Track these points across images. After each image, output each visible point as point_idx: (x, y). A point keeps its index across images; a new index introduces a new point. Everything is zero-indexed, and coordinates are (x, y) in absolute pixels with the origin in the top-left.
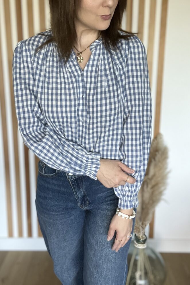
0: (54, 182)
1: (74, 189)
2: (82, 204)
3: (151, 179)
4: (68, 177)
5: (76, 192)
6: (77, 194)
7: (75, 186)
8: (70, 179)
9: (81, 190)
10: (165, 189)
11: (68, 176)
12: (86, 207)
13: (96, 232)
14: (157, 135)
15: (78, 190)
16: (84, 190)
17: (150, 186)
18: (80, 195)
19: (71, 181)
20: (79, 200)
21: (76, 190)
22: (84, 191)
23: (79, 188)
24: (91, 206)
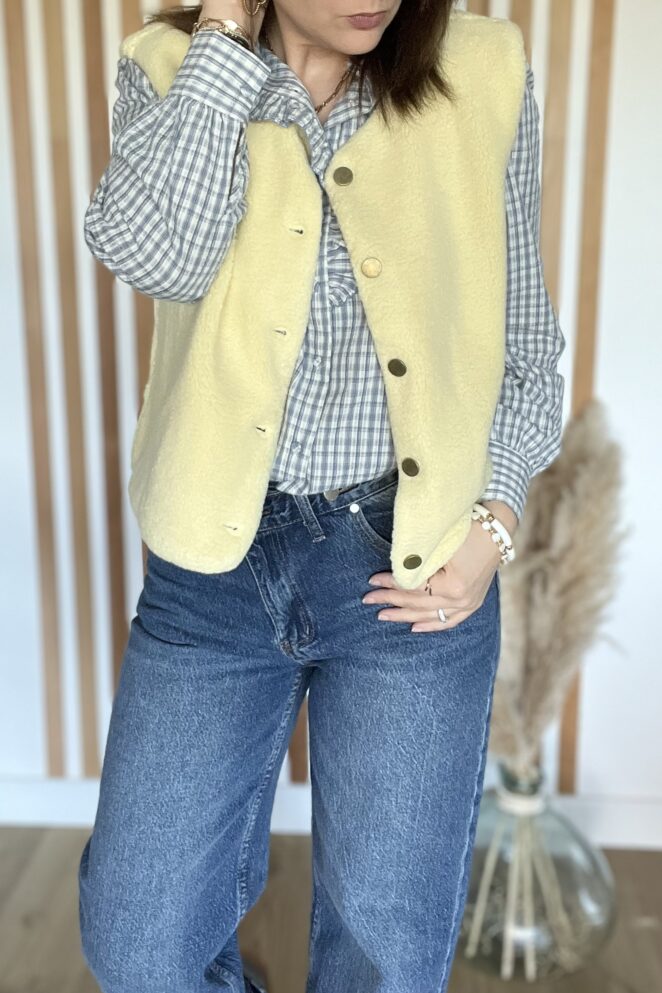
1: (259, 578)
2: (289, 634)
3: (555, 562)
5: (265, 586)
6: (268, 594)
7: (259, 565)
9: (283, 580)
10: (610, 598)
12: (302, 649)
14: (585, 405)
15: (272, 580)
16: (294, 582)
17: (554, 587)
18: (278, 599)
20: (277, 619)
21: (265, 581)
22: (294, 586)
23: (275, 576)
24: (322, 646)
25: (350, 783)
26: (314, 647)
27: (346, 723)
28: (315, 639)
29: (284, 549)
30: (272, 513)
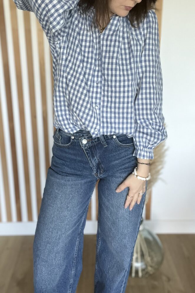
0: (70, 151)
1: (89, 158)
2: (97, 172)
4: (82, 145)
5: (91, 160)
6: (92, 162)
7: (89, 154)
8: (84, 148)
9: (95, 158)
11: (82, 144)
12: (101, 175)
13: (111, 197)
15: (92, 158)
16: (98, 158)
18: (94, 163)
19: (85, 149)
20: (94, 168)
21: (91, 158)
22: (98, 159)
23: (93, 157)
24: (106, 174)
25: (113, 207)
26: (104, 174)
27: (112, 192)
28: (104, 172)
29: (96, 149)
30: (92, 140)
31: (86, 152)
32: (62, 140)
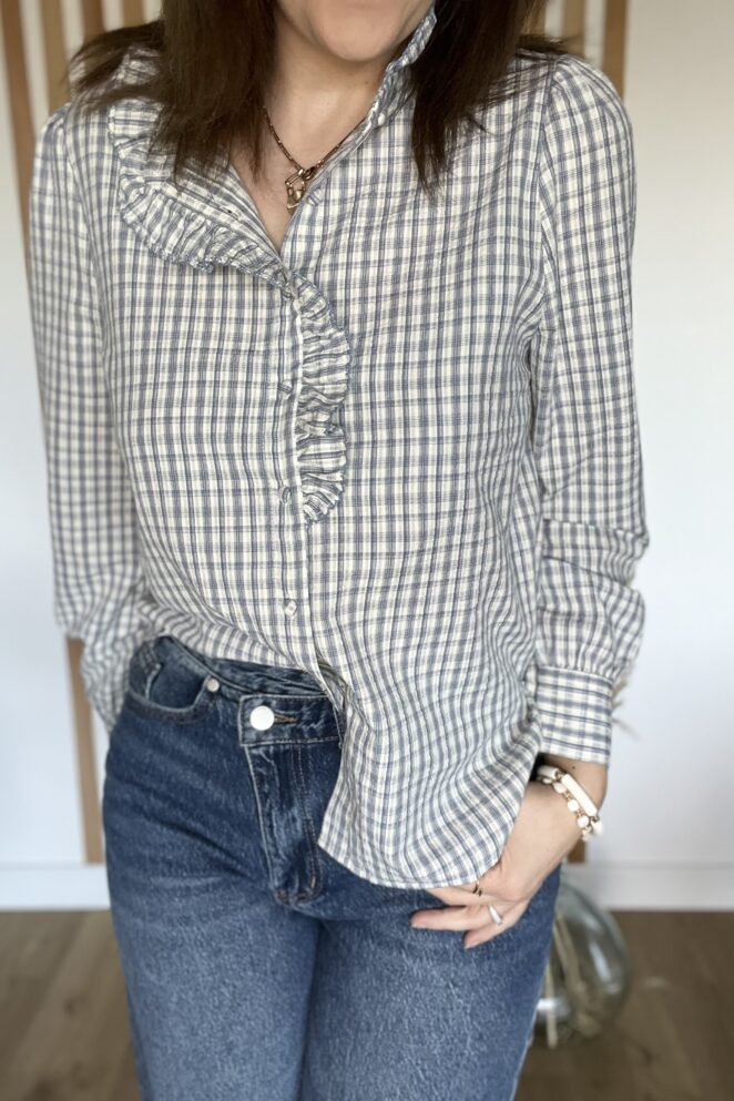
1: (263, 805)
2: (287, 884)
4: (243, 735)
5: (269, 815)
6: (271, 827)
7: (267, 786)
8: (250, 748)
9: (295, 811)
11: (245, 729)
12: (301, 905)
15: (281, 809)
16: (309, 817)
18: (284, 837)
19: (253, 757)
20: (275, 860)
21: (271, 807)
22: (308, 821)
23: (286, 802)
24: (329, 905)
26: (319, 904)
28: (323, 893)
29: (306, 771)
30: (298, 722)
31: (259, 775)
32: (156, 684)
